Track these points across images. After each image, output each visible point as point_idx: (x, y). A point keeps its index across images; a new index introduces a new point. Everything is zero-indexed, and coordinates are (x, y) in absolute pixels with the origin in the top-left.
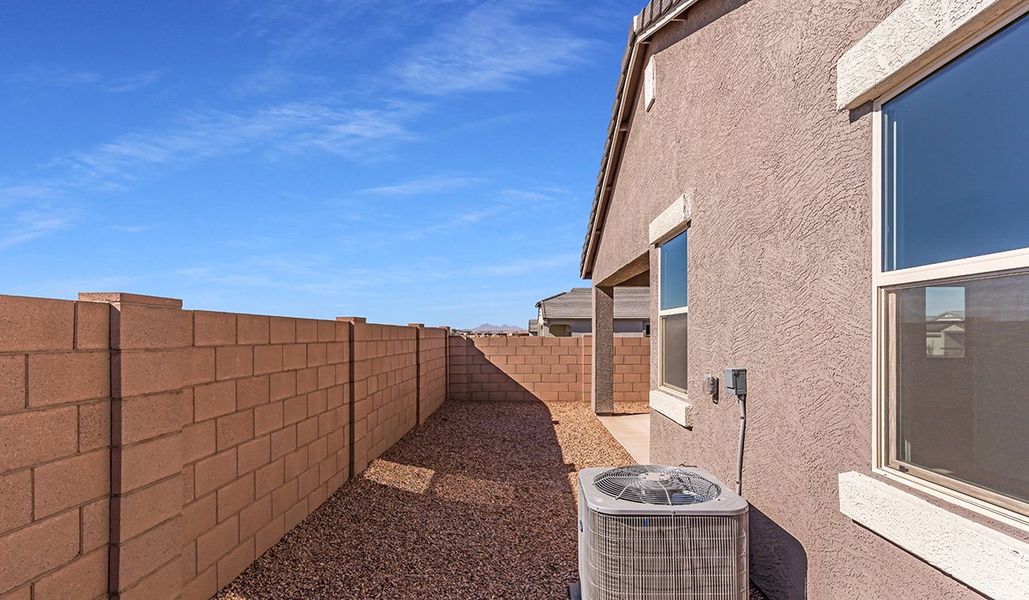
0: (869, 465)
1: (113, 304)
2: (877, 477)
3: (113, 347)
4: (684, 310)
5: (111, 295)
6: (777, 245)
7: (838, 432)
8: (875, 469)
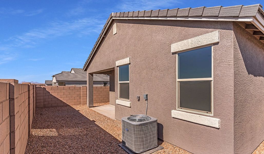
0: (176, 109)
1: (11, 83)
2: (178, 110)
3: (11, 98)
4: (129, 82)
5: (10, 80)
6: (156, 72)
7: (169, 104)
8: (177, 109)
